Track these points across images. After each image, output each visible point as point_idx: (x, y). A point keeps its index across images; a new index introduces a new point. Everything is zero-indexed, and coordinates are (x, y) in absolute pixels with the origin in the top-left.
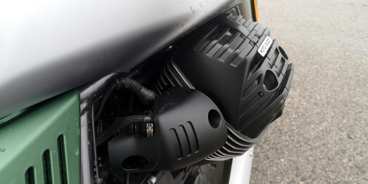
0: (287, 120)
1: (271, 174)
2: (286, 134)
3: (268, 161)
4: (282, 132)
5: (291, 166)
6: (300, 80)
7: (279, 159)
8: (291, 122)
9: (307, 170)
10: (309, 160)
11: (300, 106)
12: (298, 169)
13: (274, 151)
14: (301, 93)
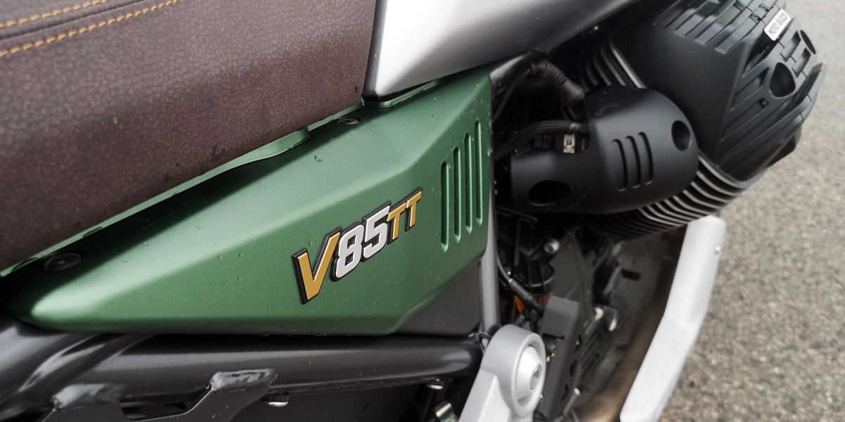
0: (792, 228)
1: (744, 329)
2: (787, 256)
3: (740, 303)
4: (779, 250)
5: (791, 318)
6: (831, 147)
7: (766, 302)
8: (801, 232)
9: (828, 329)
10: (833, 312)
11: (824, 202)
12: (806, 325)
13: (755, 286)
14: (831, 175)
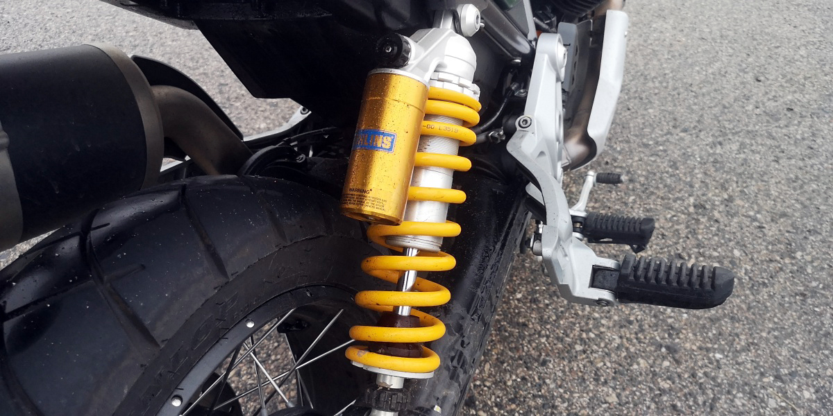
0: (655, 62)
1: (634, 127)
2: (655, 80)
3: (629, 112)
4: (648, 77)
5: (664, 117)
6: (673, 6)
7: (646, 109)
8: (661, 65)
9: (690, 120)
10: (692, 110)
11: (674, 42)
12: (675, 119)
13: (637, 101)
14: (676, 24)
